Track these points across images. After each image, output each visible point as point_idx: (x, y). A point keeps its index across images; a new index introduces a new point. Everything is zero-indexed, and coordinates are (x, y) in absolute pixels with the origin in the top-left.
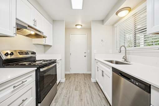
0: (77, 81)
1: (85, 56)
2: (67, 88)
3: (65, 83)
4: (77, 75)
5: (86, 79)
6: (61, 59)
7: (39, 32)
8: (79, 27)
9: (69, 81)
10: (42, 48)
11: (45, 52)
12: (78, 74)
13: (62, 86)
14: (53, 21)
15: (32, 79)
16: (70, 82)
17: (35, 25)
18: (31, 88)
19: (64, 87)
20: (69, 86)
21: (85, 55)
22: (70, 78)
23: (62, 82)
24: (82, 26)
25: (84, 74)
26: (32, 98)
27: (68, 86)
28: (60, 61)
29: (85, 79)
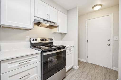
0: (93, 74)
1: (109, 45)
2: (77, 77)
3: (77, 71)
4: (94, 67)
5: (107, 76)
6: (74, 46)
7: (53, 23)
8: (97, 8)
9: (82, 70)
10: (60, 36)
11: (62, 39)
12: (96, 66)
13: (73, 73)
14: (68, 11)
15: (37, 60)
16: (83, 72)
17: (49, 18)
18: (36, 67)
19: (74, 75)
20: (80, 76)
21: (109, 43)
22: (85, 67)
23: (74, 69)
24: (101, 5)
25: (106, 68)
26: (36, 74)
27: (78, 76)
28: (73, 47)
29: (105, 76)
